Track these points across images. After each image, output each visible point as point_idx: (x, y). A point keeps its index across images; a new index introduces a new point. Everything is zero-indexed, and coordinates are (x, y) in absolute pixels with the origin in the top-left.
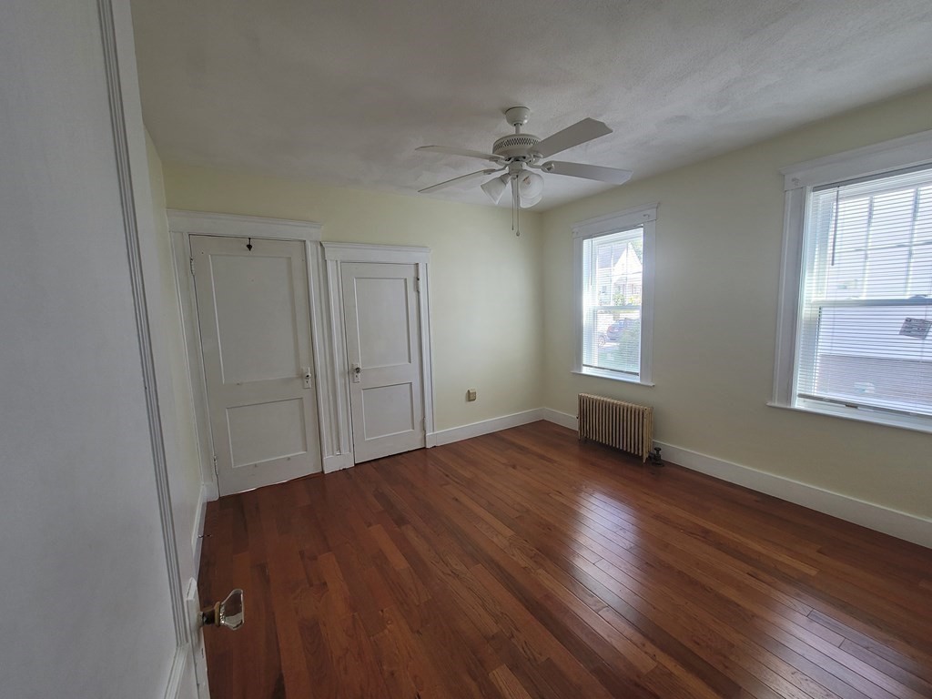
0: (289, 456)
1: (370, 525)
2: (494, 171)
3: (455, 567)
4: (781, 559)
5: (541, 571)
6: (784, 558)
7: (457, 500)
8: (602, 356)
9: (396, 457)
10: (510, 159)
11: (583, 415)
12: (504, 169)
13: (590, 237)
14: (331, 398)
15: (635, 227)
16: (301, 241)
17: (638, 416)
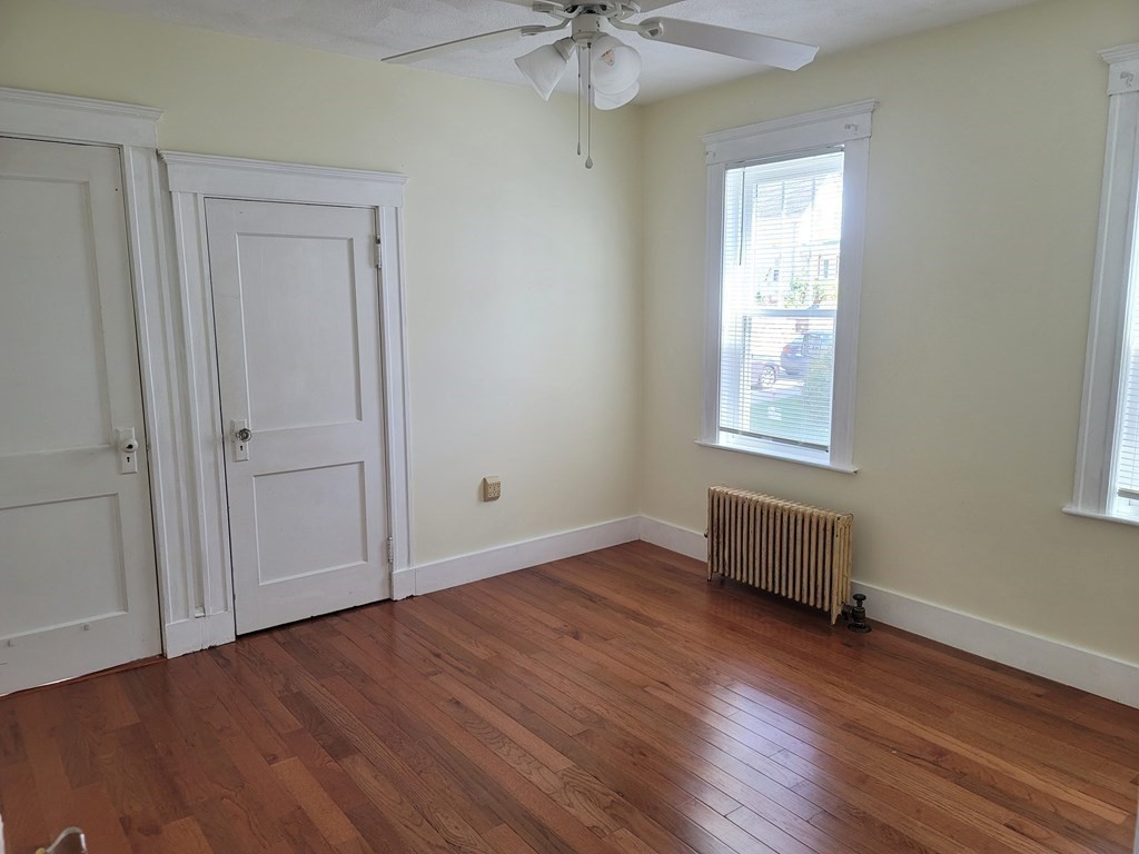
0: (85, 621)
1: (275, 758)
2: (541, 29)
3: (454, 832)
4: (1065, 797)
5: (623, 833)
6: (1073, 796)
7: (458, 703)
8: (759, 410)
9: (328, 621)
10: (574, 8)
11: (717, 531)
12: (562, 26)
13: (741, 163)
14: (184, 494)
15: (828, 148)
16: (110, 146)
17: (823, 532)
